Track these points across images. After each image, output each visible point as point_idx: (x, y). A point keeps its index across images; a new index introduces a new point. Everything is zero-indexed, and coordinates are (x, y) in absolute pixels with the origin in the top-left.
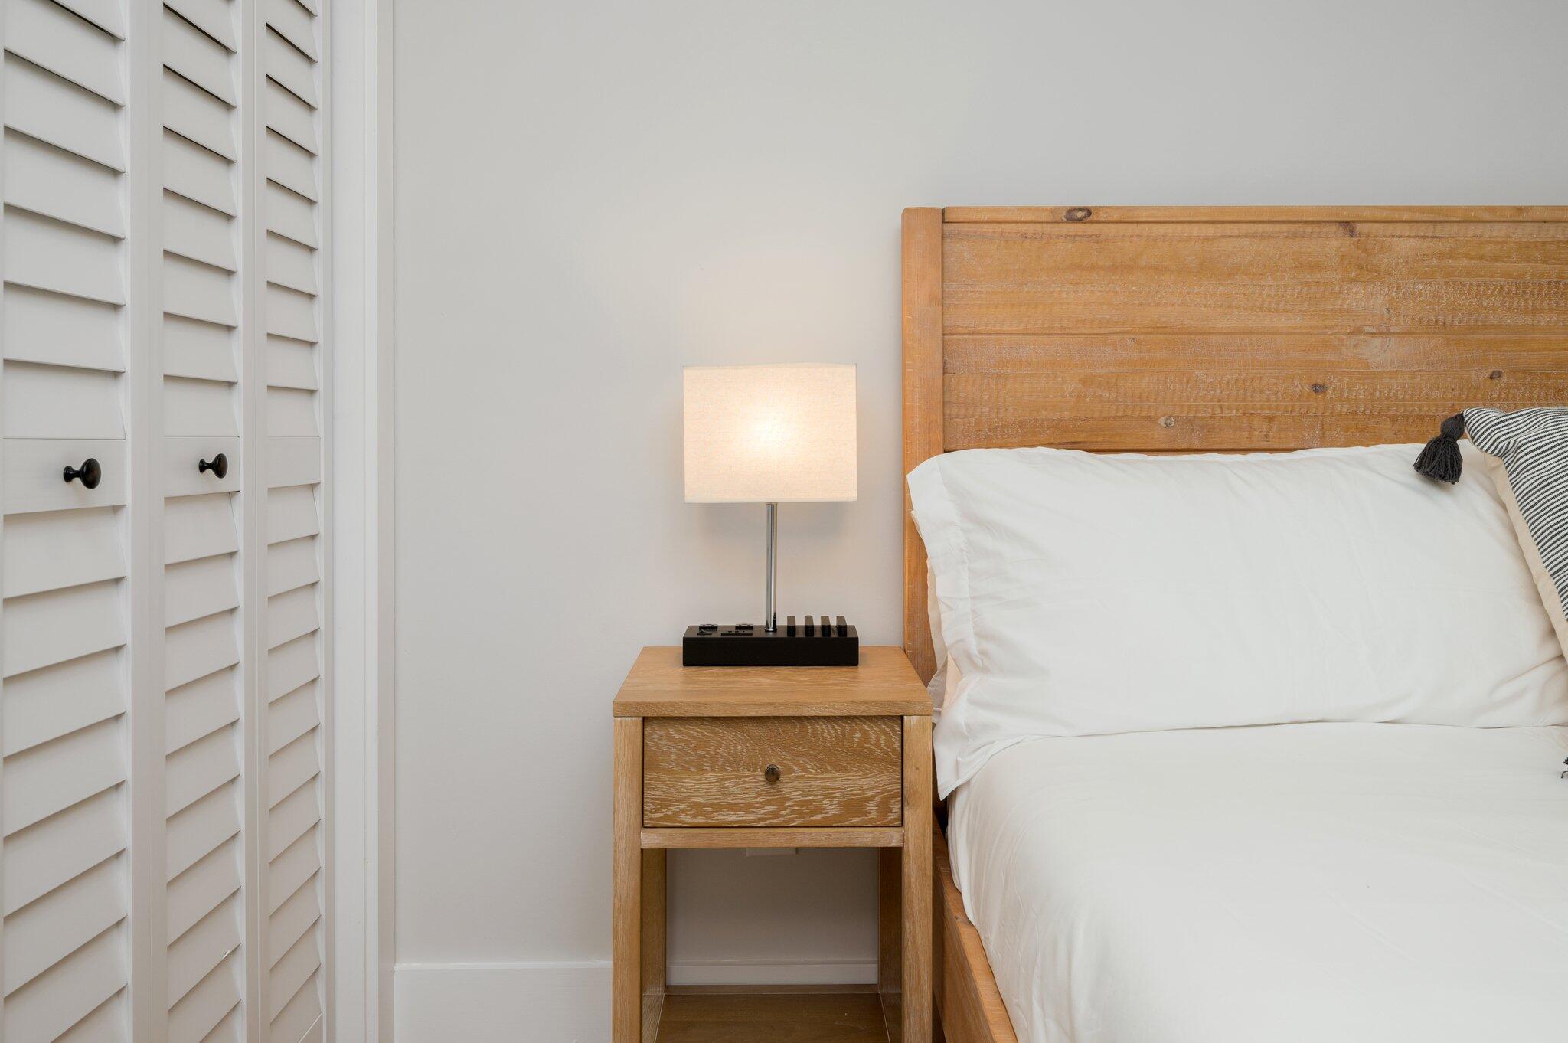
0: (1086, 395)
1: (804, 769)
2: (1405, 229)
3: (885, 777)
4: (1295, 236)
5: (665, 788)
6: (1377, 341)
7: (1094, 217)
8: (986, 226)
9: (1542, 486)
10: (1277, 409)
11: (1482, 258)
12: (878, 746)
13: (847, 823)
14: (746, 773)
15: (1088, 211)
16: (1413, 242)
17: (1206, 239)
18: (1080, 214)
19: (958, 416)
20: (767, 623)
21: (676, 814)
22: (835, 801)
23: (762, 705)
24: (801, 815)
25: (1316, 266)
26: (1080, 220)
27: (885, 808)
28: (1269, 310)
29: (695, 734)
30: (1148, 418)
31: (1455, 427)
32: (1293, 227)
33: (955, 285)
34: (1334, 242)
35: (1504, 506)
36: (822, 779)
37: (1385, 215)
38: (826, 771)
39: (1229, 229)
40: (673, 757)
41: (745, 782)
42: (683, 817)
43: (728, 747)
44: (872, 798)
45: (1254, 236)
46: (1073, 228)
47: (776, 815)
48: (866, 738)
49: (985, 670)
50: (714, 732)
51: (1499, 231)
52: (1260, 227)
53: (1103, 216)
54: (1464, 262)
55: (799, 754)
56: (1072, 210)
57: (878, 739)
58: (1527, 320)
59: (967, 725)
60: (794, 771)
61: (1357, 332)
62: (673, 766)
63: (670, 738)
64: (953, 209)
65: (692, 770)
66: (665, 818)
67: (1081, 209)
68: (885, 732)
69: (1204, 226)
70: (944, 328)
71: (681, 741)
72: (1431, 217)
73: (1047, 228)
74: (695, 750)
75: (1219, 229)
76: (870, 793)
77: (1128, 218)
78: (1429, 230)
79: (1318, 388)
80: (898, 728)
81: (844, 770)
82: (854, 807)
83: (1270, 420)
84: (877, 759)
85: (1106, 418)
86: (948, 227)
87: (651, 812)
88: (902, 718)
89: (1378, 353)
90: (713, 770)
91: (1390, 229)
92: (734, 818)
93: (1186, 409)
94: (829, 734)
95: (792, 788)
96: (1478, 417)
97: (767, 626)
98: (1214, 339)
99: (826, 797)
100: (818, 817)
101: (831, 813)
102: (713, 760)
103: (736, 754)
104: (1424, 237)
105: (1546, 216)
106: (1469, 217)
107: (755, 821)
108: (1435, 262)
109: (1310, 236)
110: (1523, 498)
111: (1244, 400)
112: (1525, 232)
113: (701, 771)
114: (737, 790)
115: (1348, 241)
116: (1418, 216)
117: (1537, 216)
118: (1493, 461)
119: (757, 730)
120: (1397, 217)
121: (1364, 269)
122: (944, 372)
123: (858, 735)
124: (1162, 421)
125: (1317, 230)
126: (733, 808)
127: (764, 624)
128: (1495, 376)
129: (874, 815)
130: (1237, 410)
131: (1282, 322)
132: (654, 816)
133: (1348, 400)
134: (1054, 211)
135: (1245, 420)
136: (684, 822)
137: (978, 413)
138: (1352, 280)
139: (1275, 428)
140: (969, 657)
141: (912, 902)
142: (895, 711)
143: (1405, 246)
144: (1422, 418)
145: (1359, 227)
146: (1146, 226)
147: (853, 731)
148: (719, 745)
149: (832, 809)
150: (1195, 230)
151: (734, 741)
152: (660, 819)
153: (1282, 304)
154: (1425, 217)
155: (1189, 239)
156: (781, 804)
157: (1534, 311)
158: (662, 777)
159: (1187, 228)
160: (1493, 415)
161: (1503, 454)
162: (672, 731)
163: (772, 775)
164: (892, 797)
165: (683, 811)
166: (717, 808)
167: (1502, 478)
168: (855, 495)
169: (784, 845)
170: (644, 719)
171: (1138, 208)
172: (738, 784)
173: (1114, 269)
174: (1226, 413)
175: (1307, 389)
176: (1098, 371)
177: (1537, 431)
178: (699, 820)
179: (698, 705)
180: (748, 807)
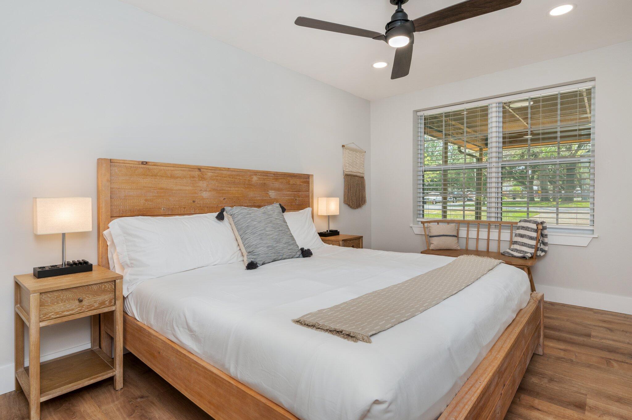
0: (146, 203)
1: (88, 297)
2: (209, 171)
3: (111, 295)
4: (190, 171)
5: (46, 310)
6: (205, 192)
7: (148, 164)
8: (121, 164)
9: (238, 221)
10: (186, 206)
11: (222, 177)
12: (109, 288)
13: (100, 308)
14: (72, 301)
15: (147, 163)
16: (212, 174)
17: (172, 170)
18: (145, 163)
19: (114, 209)
20: (62, 263)
21: (50, 316)
22: (97, 303)
23: (77, 284)
24: (88, 308)
25: (194, 177)
26: (145, 164)
27: (110, 302)
28: (185, 186)
29: (56, 294)
30: (160, 208)
31: (223, 210)
32: (189, 169)
33: (113, 177)
34: (197, 173)
35: (231, 224)
36: (93, 299)
37: (206, 168)
38: (95, 296)
39: (177, 169)
40: (49, 301)
41: (72, 304)
42: (52, 316)
43: (66, 296)
44: (107, 300)
45: (182, 170)
46: (143, 166)
47: (81, 310)
48: (105, 287)
49: (132, 267)
50: (62, 293)
51: (225, 172)
52: (183, 169)
53: (150, 164)
54: (220, 178)
55: (87, 294)
56: (143, 162)
57: (109, 287)
58: (229, 189)
59: (129, 280)
60: (86, 298)
61: (201, 190)
62: (49, 304)
63: (48, 297)
64: (113, 159)
65: (55, 304)
66: (47, 318)
67: (145, 162)
68: (110, 285)
69: (172, 168)
70: (111, 188)
71: (52, 297)
72: (215, 169)
73: (137, 166)
74: (56, 299)
75: (175, 168)
76: (106, 299)
77: (155, 164)
78: (214, 171)
79: (194, 202)
80: (114, 283)
81: (100, 295)
82: (103, 303)
83: (185, 208)
84: (108, 291)
85: (150, 208)
86: (112, 164)
87: (42, 317)
88: (115, 281)
89: (205, 195)
90: (62, 302)
91: (207, 171)
92: (68, 313)
93: (168, 206)
94: (96, 288)
95: (85, 303)
96: (227, 209)
97: (63, 264)
98: (174, 191)
99: (95, 303)
100: (93, 308)
101: (96, 306)
102: (62, 300)
103: (69, 297)
104: (213, 173)
105: (233, 170)
106: (220, 169)
107: (75, 312)
108: (215, 177)
109: (192, 171)
110: (235, 223)
111: (180, 204)
112: (229, 173)
113: (58, 303)
114: (69, 306)
115: (200, 172)
116: (212, 168)
117: (231, 170)
118: (229, 216)
119: (75, 290)
120: (208, 168)
121: (202, 178)
122: (111, 198)
123: (103, 286)
124: (163, 209)
125: (194, 170)
126: (67, 311)
127: (62, 264)
128: (225, 199)
129: (108, 304)
130: (178, 206)
131: (187, 188)
132: (43, 318)
133: (199, 204)
134: (139, 162)
135: (180, 208)
136: (53, 318)
137: (119, 208)
138: (200, 180)
139: (186, 210)
140: (127, 265)
141: (118, 321)
142: (113, 279)
143: (210, 174)
144: (212, 207)
145: (201, 170)
146: (159, 167)
147: (102, 286)
148: (64, 296)
149: (96, 305)
150: (170, 168)
151: (69, 294)
152: (45, 318)
153: (187, 185)
154: (213, 169)
155: (168, 170)
156: (82, 307)
157: (231, 187)
158: (46, 307)
159: (168, 168)
160: (230, 208)
161: (231, 215)
162: (49, 295)
163: (80, 301)
164: (112, 299)
165: (52, 315)
166: (64, 311)
167: (231, 219)
168: (91, 229)
169: (84, 316)
170: (40, 293)
171: (158, 163)
172: (70, 304)
173: (152, 176)
174: (176, 207)
175: (192, 202)
176: (149, 198)
177: (237, 211)
178: (58, 316)
179: (58, 287)
180: (72, 310)
